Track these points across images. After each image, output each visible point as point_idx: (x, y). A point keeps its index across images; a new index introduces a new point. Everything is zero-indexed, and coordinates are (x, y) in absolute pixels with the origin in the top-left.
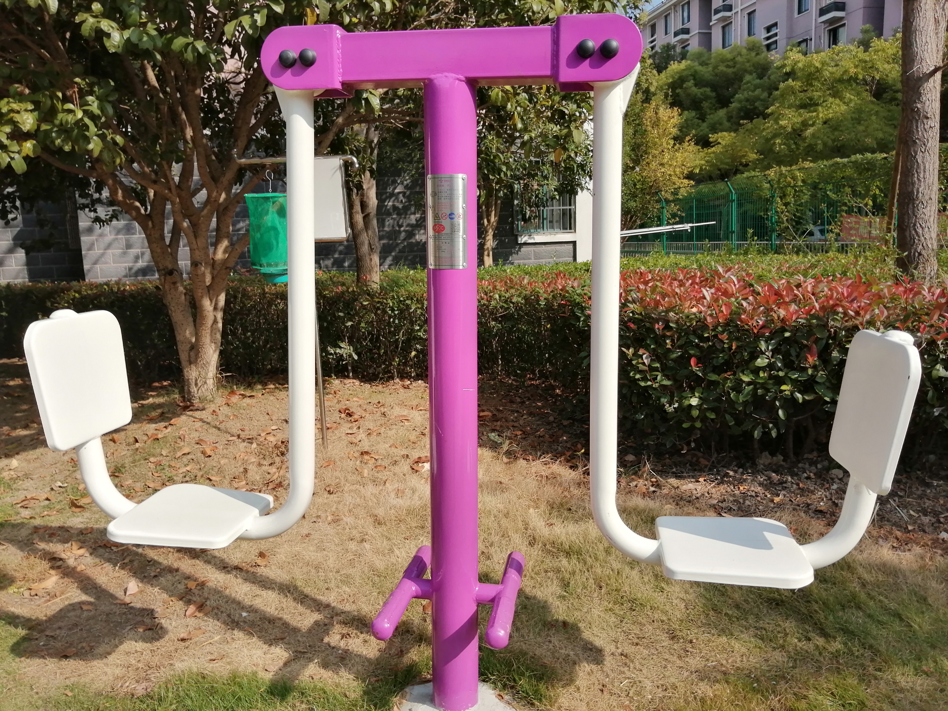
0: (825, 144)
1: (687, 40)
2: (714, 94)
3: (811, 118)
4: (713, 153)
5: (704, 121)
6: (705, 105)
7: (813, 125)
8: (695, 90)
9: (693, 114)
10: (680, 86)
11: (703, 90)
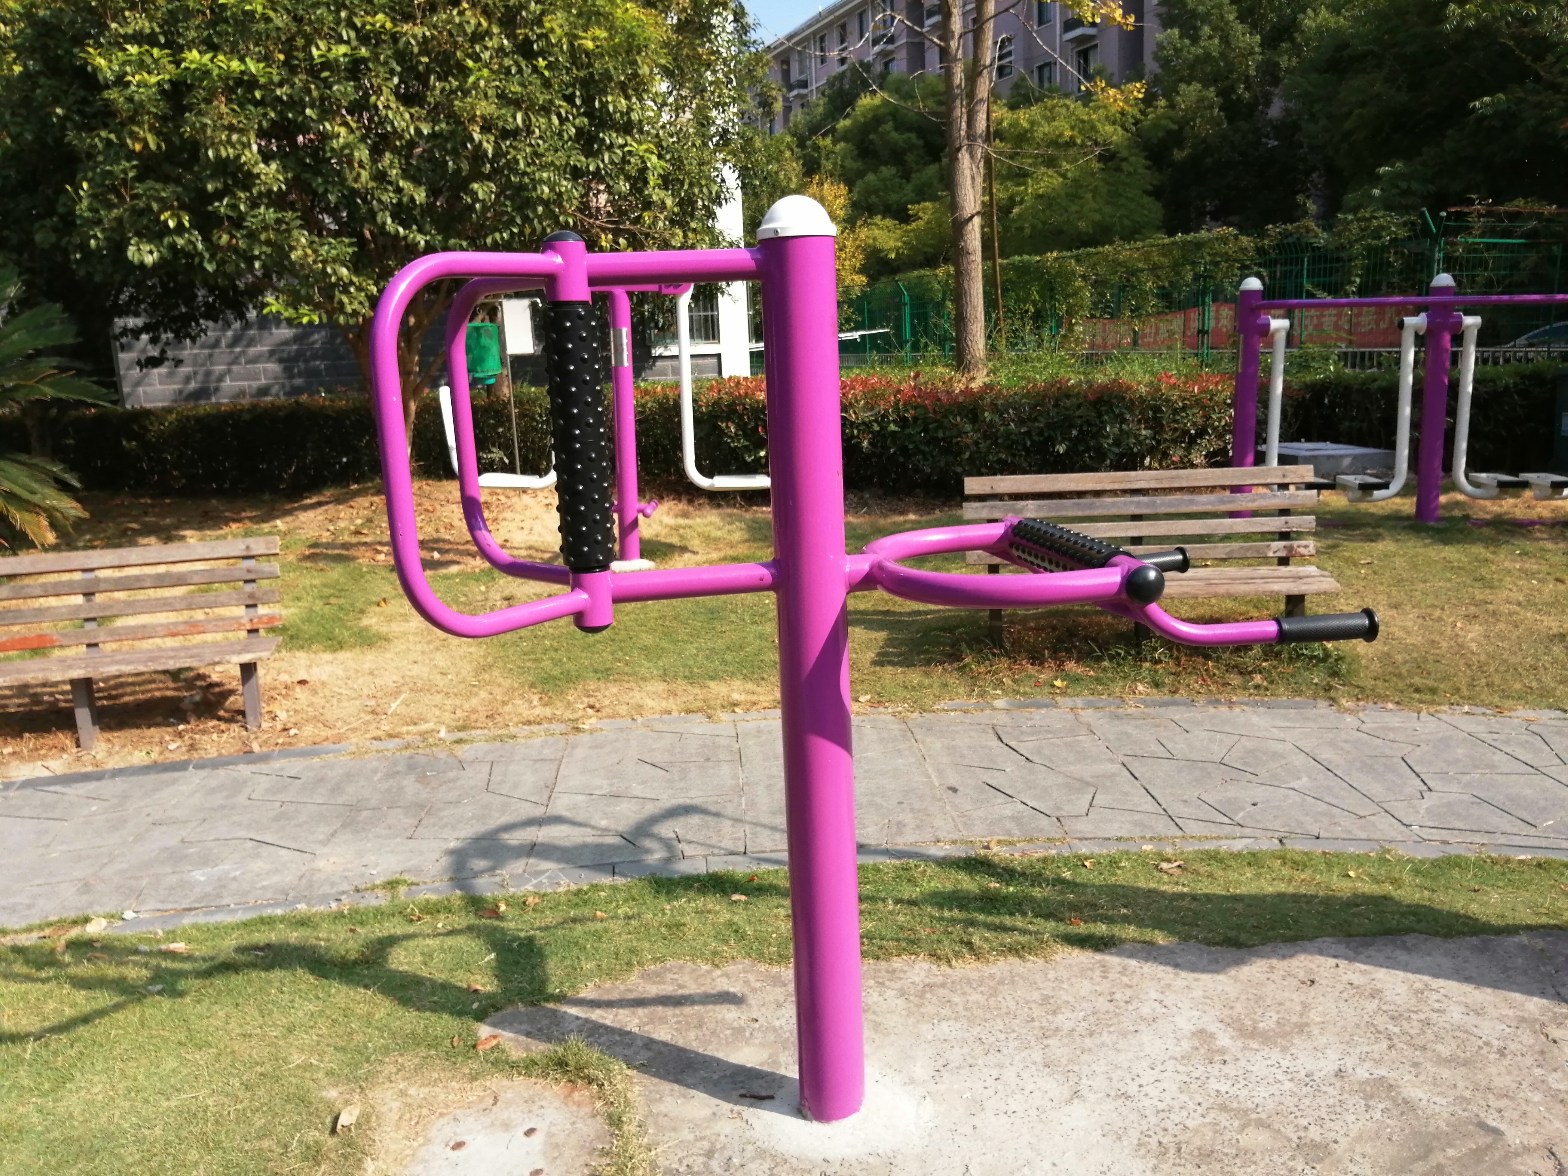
0: (1033, 227)
1: (891, 52)
2: (920, 142)
3: (1018, 194)
4: (913, 230)
5: (908, 180)
6: (910, 157)
7: (1022, 202)
8: (894, 135)
9: (893, 170)
10: (875, 130)
11: (906, 136)
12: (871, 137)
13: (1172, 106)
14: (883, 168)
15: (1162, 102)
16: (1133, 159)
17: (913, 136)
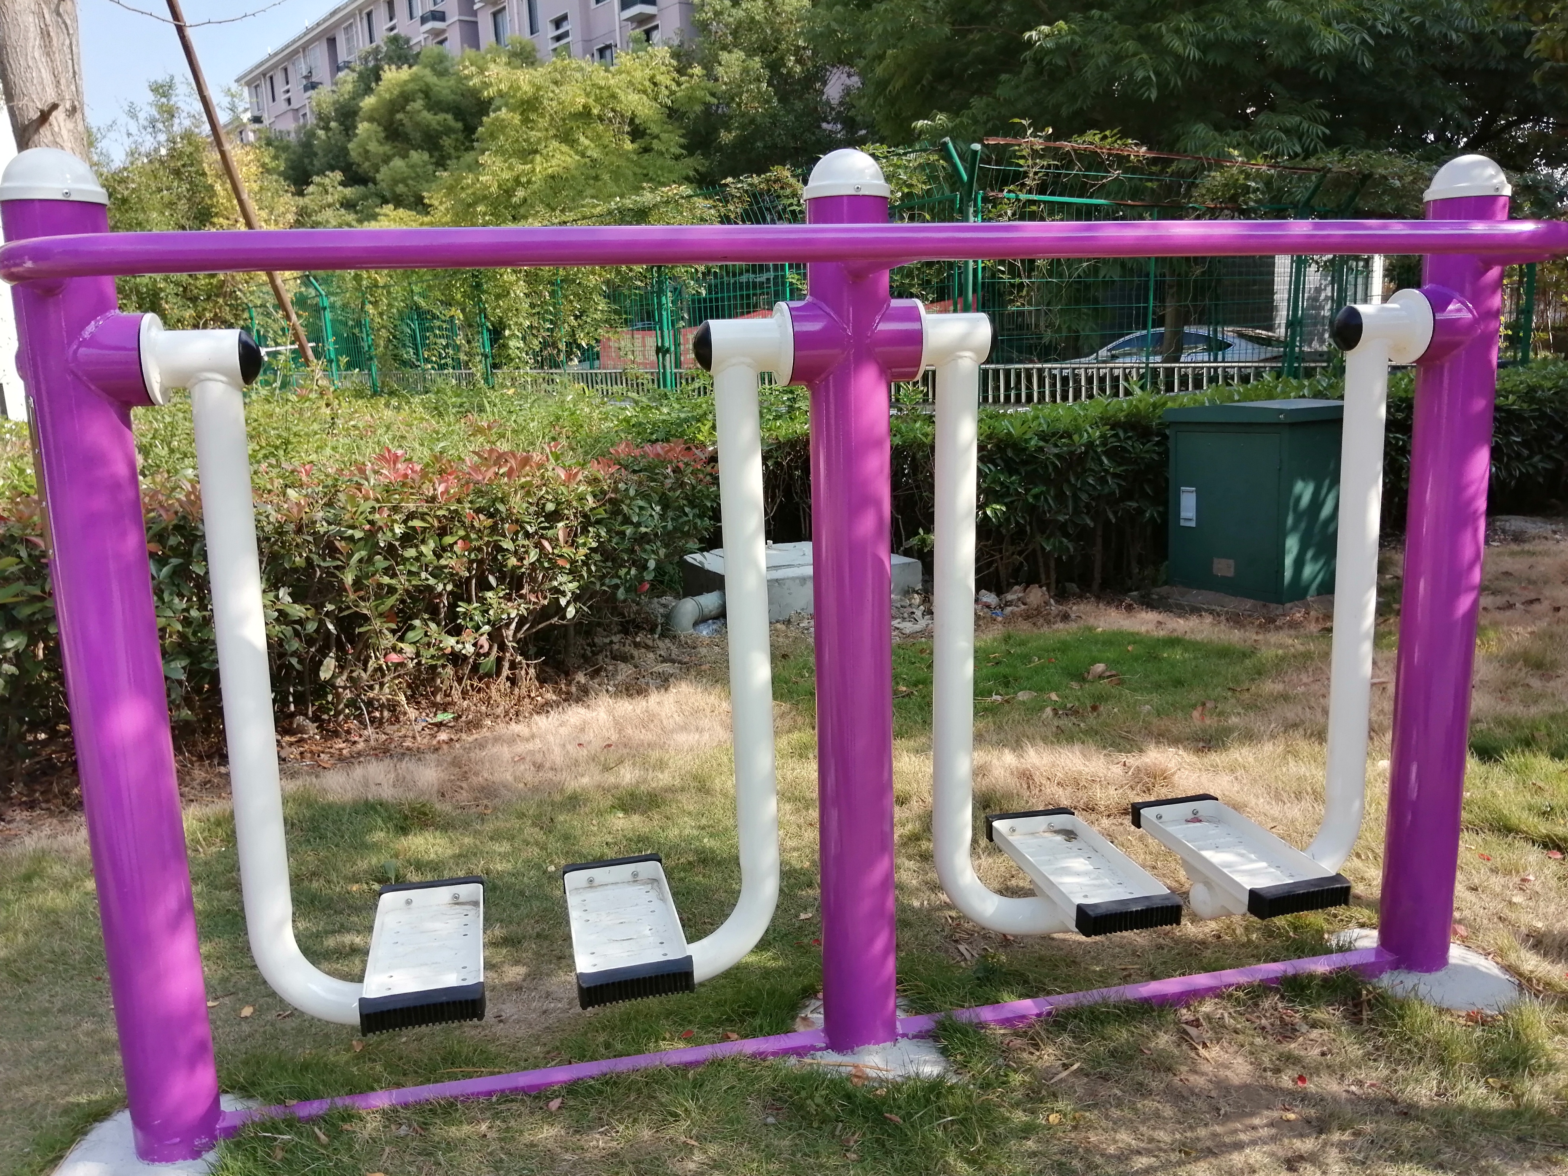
3: (525, 173)
7: (526, 184)
8: (427, 116)
9: (426, 156)
10: (403, 109)
11: (441, 116)
12: (399, 116)
13: (710, 75)
14: (413, 153)
15: (697, 70)
16: (664, 136)
17: (449, 117)
